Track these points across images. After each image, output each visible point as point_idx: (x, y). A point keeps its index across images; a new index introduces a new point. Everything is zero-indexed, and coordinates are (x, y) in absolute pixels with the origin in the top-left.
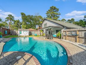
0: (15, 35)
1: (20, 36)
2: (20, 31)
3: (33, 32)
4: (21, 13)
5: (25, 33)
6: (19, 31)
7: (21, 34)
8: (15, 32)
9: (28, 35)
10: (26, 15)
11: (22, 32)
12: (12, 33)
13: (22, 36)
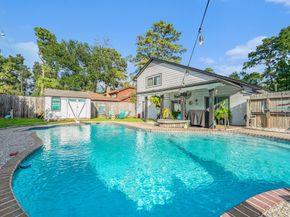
0: (23, 116)
1: (51, 121)
2: (53, 97)
3: (103, 105)
4: (36, 29)
5: (75, 107)
6: (48, 100)
7: (57, 113)
8: (24, 103)
9: (89, 116)
10: (59, 42)
11: (64, 102)
12: (7, 106)
13: (64, 120)
